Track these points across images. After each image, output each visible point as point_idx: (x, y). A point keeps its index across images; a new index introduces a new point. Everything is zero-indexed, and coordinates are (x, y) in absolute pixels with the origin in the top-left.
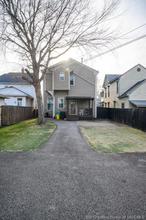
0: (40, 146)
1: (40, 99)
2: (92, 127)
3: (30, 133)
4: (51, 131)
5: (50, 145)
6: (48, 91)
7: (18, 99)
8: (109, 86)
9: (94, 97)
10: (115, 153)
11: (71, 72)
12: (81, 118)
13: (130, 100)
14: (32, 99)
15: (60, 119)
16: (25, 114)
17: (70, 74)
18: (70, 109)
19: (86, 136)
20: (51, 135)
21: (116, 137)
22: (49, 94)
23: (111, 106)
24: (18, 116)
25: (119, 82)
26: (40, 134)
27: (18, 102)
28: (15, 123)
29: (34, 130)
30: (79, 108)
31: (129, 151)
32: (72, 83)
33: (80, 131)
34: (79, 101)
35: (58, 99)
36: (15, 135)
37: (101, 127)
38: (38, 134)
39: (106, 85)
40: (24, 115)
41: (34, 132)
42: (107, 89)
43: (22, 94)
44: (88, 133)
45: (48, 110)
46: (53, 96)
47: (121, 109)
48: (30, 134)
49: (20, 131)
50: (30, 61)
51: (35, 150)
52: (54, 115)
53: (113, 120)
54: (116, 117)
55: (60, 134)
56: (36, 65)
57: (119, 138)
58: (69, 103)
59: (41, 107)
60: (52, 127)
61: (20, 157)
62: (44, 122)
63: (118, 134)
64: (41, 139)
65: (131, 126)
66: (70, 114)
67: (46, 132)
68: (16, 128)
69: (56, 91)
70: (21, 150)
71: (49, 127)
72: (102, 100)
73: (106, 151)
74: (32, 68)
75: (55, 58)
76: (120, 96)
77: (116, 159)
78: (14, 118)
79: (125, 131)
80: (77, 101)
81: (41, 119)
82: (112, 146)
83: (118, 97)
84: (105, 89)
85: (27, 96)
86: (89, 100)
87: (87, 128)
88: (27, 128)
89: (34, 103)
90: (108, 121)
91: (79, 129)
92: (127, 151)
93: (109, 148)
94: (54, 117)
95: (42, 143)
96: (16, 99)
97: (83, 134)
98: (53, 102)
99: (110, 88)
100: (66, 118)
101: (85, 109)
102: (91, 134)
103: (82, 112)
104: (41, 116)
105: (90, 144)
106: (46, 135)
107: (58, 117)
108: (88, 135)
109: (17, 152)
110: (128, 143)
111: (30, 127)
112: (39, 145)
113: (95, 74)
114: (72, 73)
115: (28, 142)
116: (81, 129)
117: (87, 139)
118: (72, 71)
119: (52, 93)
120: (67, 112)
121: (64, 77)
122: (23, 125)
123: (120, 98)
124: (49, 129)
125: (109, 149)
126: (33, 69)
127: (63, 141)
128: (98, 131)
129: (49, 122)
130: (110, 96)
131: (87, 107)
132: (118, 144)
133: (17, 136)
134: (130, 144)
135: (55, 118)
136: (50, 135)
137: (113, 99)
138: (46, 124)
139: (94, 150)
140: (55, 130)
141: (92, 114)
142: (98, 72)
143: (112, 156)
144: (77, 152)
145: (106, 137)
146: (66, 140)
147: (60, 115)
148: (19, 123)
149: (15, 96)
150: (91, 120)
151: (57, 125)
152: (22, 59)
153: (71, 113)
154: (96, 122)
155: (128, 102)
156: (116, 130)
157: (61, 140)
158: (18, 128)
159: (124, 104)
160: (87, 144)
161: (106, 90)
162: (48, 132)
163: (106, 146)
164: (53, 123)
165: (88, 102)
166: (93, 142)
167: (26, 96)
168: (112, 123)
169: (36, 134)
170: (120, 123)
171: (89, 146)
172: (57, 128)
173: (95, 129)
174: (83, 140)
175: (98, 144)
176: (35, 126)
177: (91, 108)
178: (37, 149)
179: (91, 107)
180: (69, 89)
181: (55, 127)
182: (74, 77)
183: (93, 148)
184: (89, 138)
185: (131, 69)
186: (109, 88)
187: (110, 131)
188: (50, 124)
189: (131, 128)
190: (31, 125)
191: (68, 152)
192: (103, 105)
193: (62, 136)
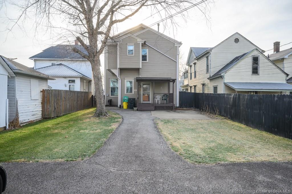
0: (94, 152)
1: (99, 80)
2: (174, 120)
3: (82, 129)
4: (114, 126)
5: (110, 150)
6: (111, 70)
7: (69, 81)
8: (195, 64)
9: (175, 78)
10: (214, 164)
11: (143, 42)
12: (157, 108)
13: (225, 82)
14: (90, 82)
15: (128, 108)
16: (78, 101)
17: (142, 45)
18: (142, 94)
19: (165, 133)
20: (114, 133)
21: (211, 135)
22: (113, 74)
23: (199, 90)
24: (68, 105)
25: (209, 58)
26: (97, 131)
27: (69, 86)
28: (63, 115)
29: (90, 125)
30: (154, 94)
31: (235, 160)
32: (144, 58)
33: (156, 127)
34: (154, 83)
35: (126, 81)
36: (60, 133)
37: (186, 120)
38: (95, 131)
39: (192, 62)
40: (77, 103)
41: (89, 127)
42: (192, 67)
43: (74, 74)
44: (169, 129)
45: (111, 96)
46: (118, 76)
47: (213, 94)
48: (82, 131)
49: (68, 127)
50: (84, 26)
51: (85, 159)
52: (119, 103)
53: (203, 110)
54: (207, 106)
55: (127, 131)
56: (93, 32)
57: (215, 137)
58: (141, 86)
59: (99, 92)
60: (116, 120)
61: (58, 173)
62: (105, 113)
63: (212, 130)
64: (98, 140)
65: (229, 118)
66: (142, 102)
67: (107, 128)
68: (62, 122)
69: (122, 70)
70: (63, 160)
71: (111, 121)
72: (186, 83)
73: (199, 161)
74: (88, 36)
75: (119, 22)
76: (211, 76)
77: (218, 176)
78: (62, 108)
79: (222, 125)
80: (152, 83)
81: (100, 108)
82: (207, 150)
83: (208, 78)
84: (190, 67)
85: (82, 76)
86: (169, 82)
87: (167, 122)
88: (79, 122)
89: (92, 86)
90: (195, 112)
91: (155, 124)
92: (232, 160)
93: (203, 154)
94: (120, 105)
95: (99, 147)
96: (66, 81)
97: (161, 131)
98: (119, 85)
99: (197, 65)
100: (136, 107)
101: (163, 94)
102: (173, 131)
103: (158, 98)
104: (100, 104)
105: (173, 147)
106: (105, 133)
107: (125, 105)
108: (168, 132)
109: (55, 164)
110: (231, 146)
111: (84, 121)
112: (92, 149)
113: (177, 46)
114: (144, 45)
115: (77, 144)
116: (157, 124)
117: (168, 140)
118: (145, 42)
119: (116, 72)
120: (138, 98)
121: (134, 50)
122: (74, 118)
123: (211, 79)
124: (111, 124)
125: (202, 156)
126: (89, 38)
127: (130, 143)
128: (182, 126)
129: (112, 112)
130: (197, 76)
131: (166, 92)
132: (216, 147)
133: (61, 135)
134: (233, 147)
135: (121, 107)
136: (112, 133)
137: (200, 81)
138: (107, 116)
139: (179, 158)
140: (120, 124)
141: (173, 102)
142: (180, 43)
143: (210, 170)
144: (153, 162)
145: (196, 135)
146: (135, 142)
147: (128, 103)
148: (69, 115)
149: (65, 77)
150: (171, 110)
151: (124, 117)
152: (74, 23)
153: (144, 101)
154: (179, 112)
155: (223, 85)
156: (208, 124)
157: (128, 140)
158: (66, 121)
159: (217, 87)
160: (168, 147)
161: (191, 69)
162: (110, 128)
163: (197, 151)
164: (118, 114)
165: (167, 85)
166: (177, 144)
167: (80, 76)
168: (201, 114)
169: (91, 132)
170: (212, 115)
171: (172, 150)
172: (123, 121)
173: (178, 123)
174: (162, 140)
175: (185, 148)
176: (92, 118)
177: (171, 94)
178: (89, 156)
179: (171, 92)
180: (141, 67)
181: (121, 120)
182: (147, 50)
183: (178, 154)
184: (170, 137)
185: (226, 39)
186: (195, 66)
187: (201, 126)
188: (113, 116)
189: (229, 122)
190: (86, 118)
191: (138, 162)
192: (188, 89)
193: (130, 134)
